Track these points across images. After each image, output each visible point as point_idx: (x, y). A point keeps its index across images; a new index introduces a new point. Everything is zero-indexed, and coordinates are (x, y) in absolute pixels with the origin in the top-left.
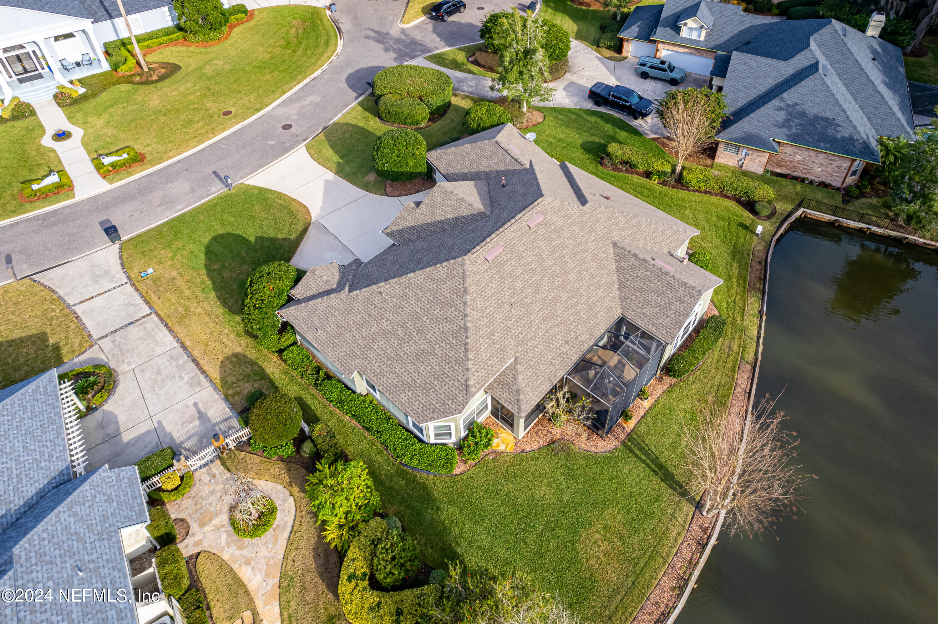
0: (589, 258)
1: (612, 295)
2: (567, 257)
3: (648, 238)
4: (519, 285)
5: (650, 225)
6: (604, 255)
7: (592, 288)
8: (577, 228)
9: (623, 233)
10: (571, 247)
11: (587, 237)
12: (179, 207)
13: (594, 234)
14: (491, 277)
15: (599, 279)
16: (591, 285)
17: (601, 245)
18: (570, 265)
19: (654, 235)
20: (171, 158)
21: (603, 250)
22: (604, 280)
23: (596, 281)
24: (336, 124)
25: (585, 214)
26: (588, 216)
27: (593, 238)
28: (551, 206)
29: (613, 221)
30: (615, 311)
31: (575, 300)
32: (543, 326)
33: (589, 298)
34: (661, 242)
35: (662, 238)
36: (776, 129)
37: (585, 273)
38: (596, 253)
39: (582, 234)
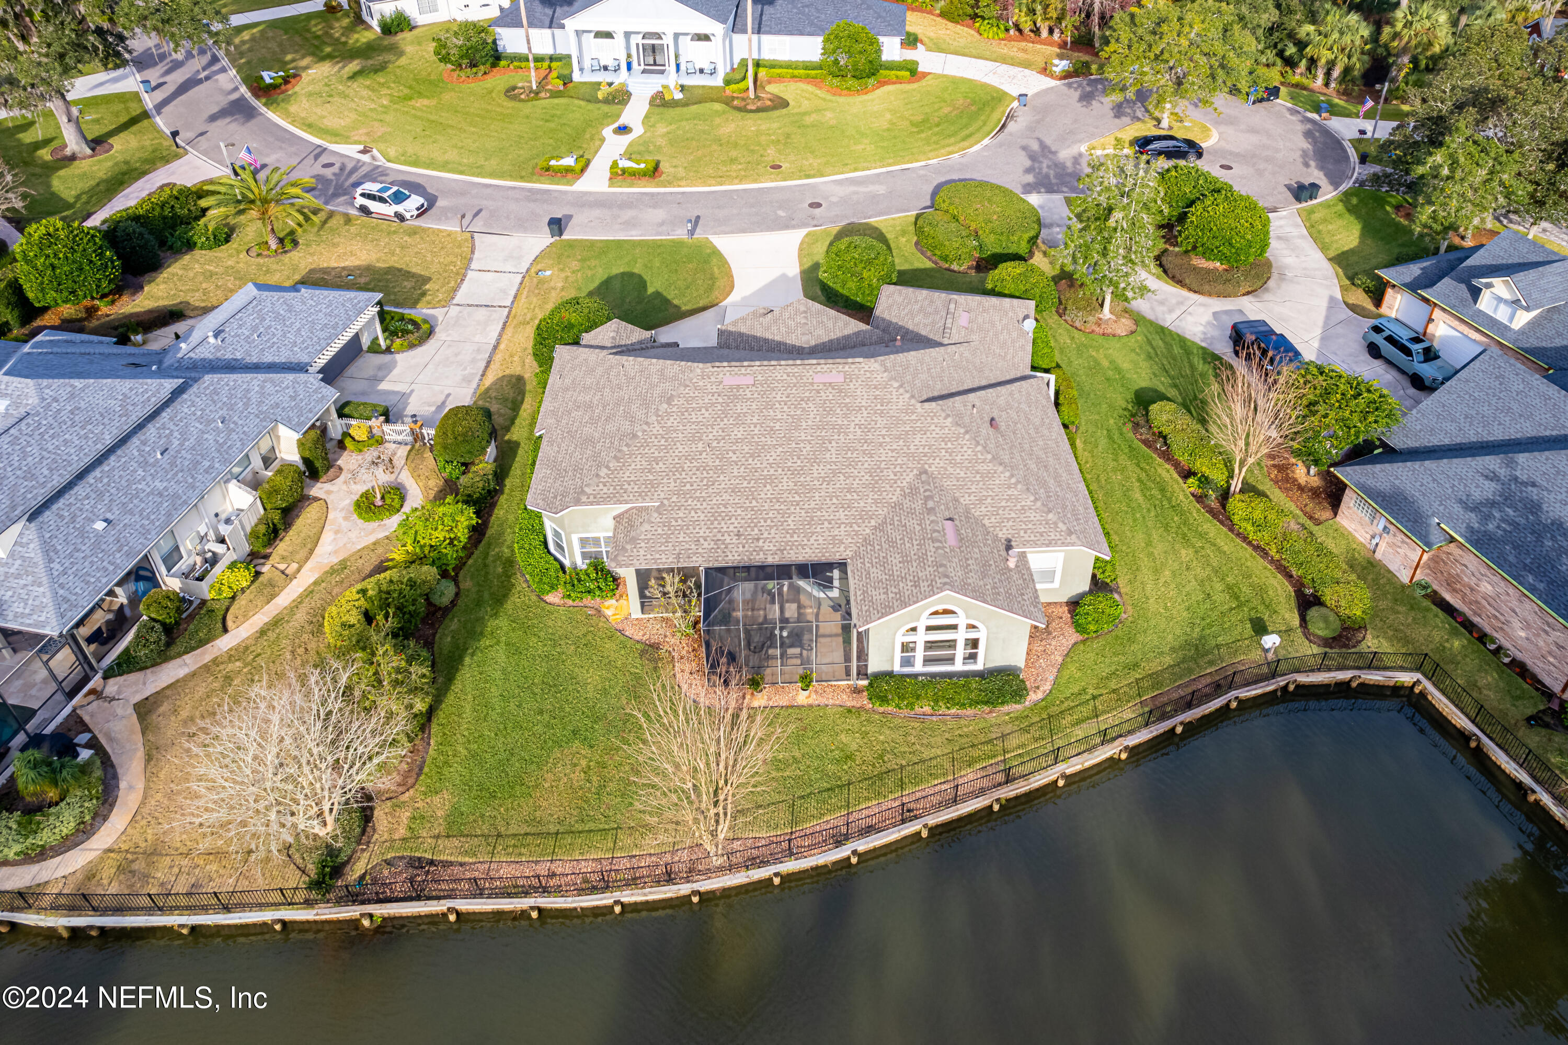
0: (866, 466)
1: (856, 528)
2: (834, 444)
3: (989, 500)
4: (739, 433)
5: (1009, 488)
6: (892, 477)
7: (835, 501)
8: (881, 422)
9: (951, 470)
10: (851, 436)
11: (888, 440)
12: (634, 233)
13: (901, 443)
14: (713, 404)
15: (855, 497)
16: (837, 497)
17: (899, 461)
18: (828, 456)
19: (1003, 504)
20: (679, 186)
21: (898, 469)
22: (862, 504)
23: (849, 497)
24: (867, 224)
25: (913, 413)
26: (913, 417)
27: (895, 447)
28: (868, 375)
29: (949, 445)
30: (842, 549)
31: (797, 498)
32: (726, 496)
33: (820, 509)
34: (1008, 520)
35: (1013, 515)
36: (1457, 509)
37: (842, 478)
38: (883, 466)
39: (884, 432)
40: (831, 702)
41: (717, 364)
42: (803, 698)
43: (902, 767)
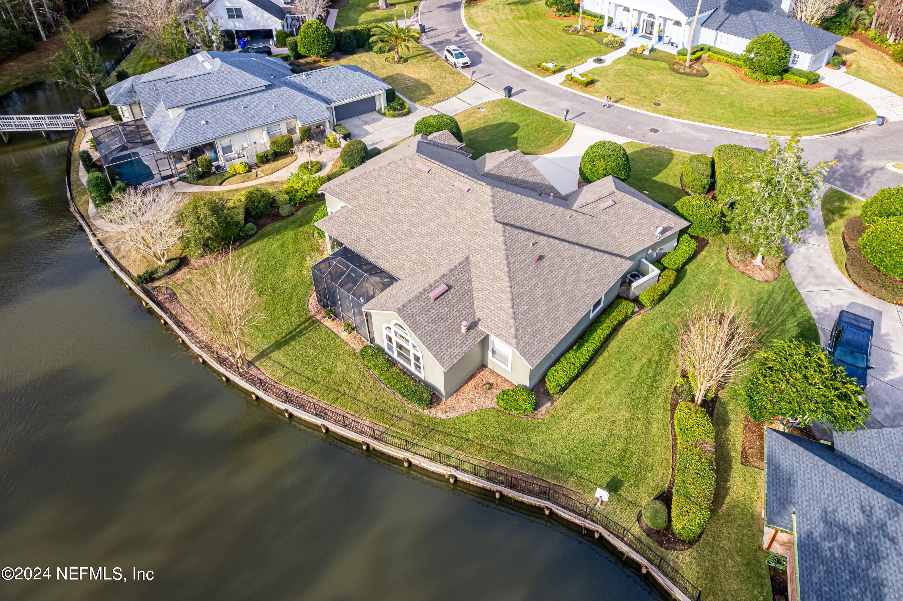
0: (444, 239)
1: (415, 267)
2: (439, 220)
3: (487, 292)
4: (404, 193)
5: (503, 292)
6: (451, 251)
7: (417, 248)
8: (469, 221)
9: (481, 265)
10: (449, 221)
11: (464, 232)
13: (469, 237)
14: (405, 173)
15: (427, 252)
16: (420, 246)
17: (461, 246)
18: (431, 224)
19: (492, 299)
21: (457, 249)
22: (427, 257)
23: (425, 250)
25: (487, 225)
26: (486, 227)
27: (464, 237)
28: (482, 194)
29: (491, 252)
30: (402, 273)
31: (403, 237)
32: (377, 219)
33: (408, 248)
34: (488, 308)
35: (492, 308)
36: (817, 513)
37: (429, 239)
38: (451, 244)
39: (465, 227)
40: (352, 345)
41: (421, 155)
42: (344, 335)
43: (345, 394)
